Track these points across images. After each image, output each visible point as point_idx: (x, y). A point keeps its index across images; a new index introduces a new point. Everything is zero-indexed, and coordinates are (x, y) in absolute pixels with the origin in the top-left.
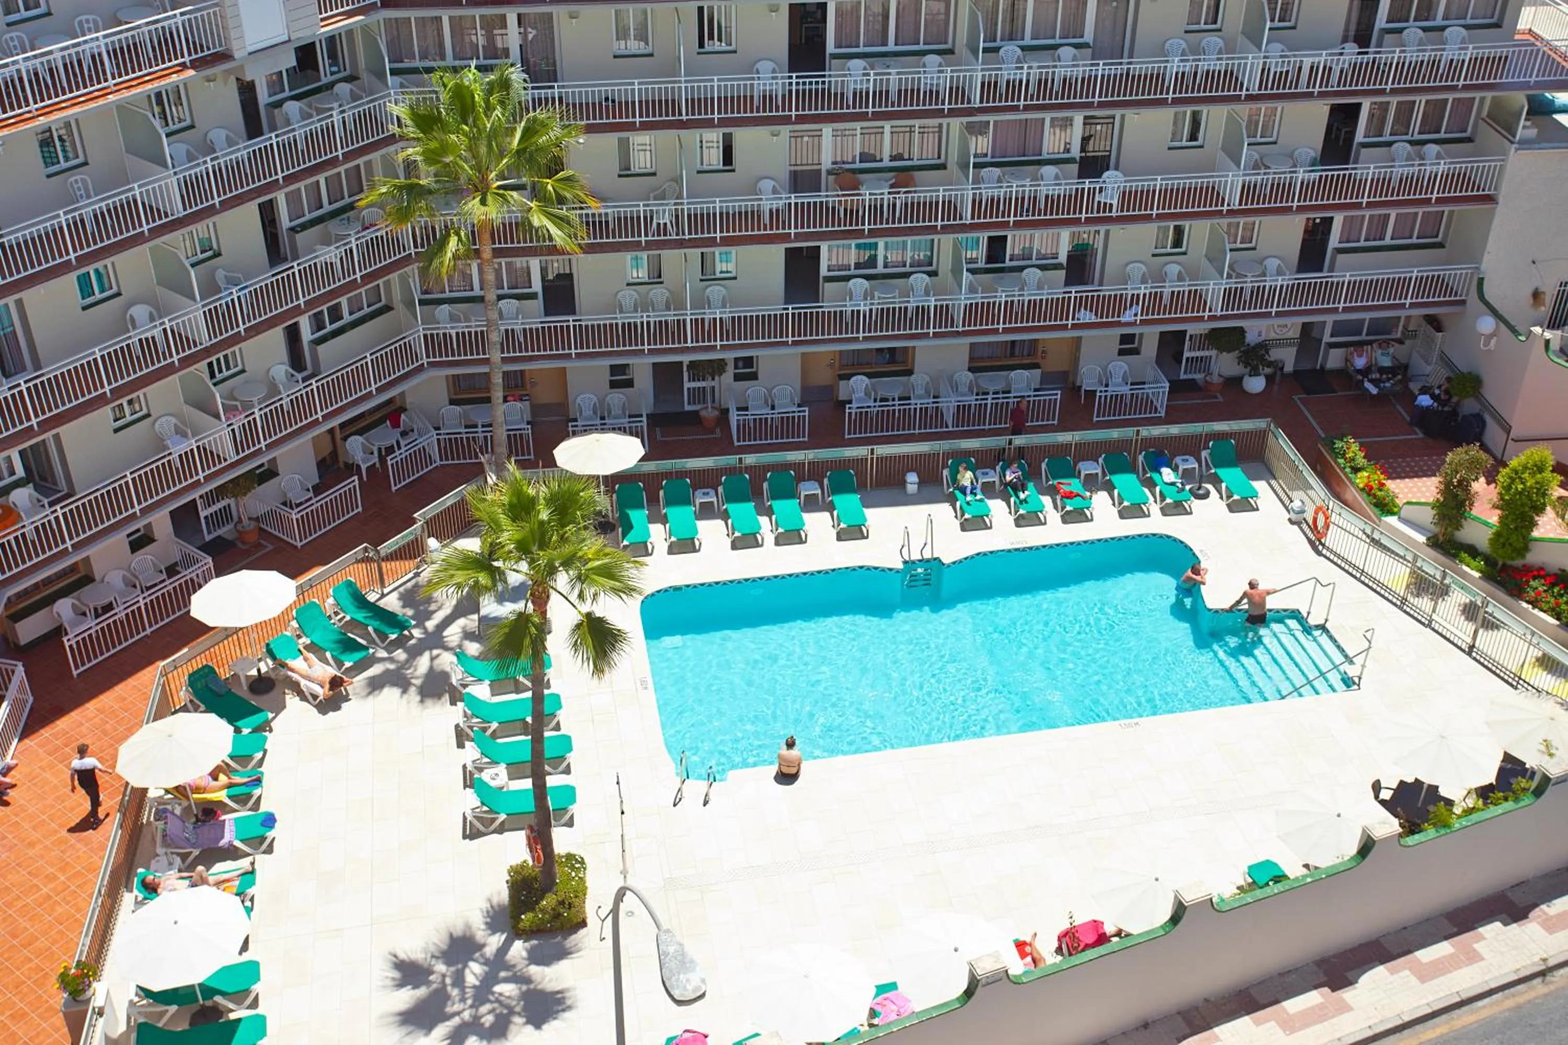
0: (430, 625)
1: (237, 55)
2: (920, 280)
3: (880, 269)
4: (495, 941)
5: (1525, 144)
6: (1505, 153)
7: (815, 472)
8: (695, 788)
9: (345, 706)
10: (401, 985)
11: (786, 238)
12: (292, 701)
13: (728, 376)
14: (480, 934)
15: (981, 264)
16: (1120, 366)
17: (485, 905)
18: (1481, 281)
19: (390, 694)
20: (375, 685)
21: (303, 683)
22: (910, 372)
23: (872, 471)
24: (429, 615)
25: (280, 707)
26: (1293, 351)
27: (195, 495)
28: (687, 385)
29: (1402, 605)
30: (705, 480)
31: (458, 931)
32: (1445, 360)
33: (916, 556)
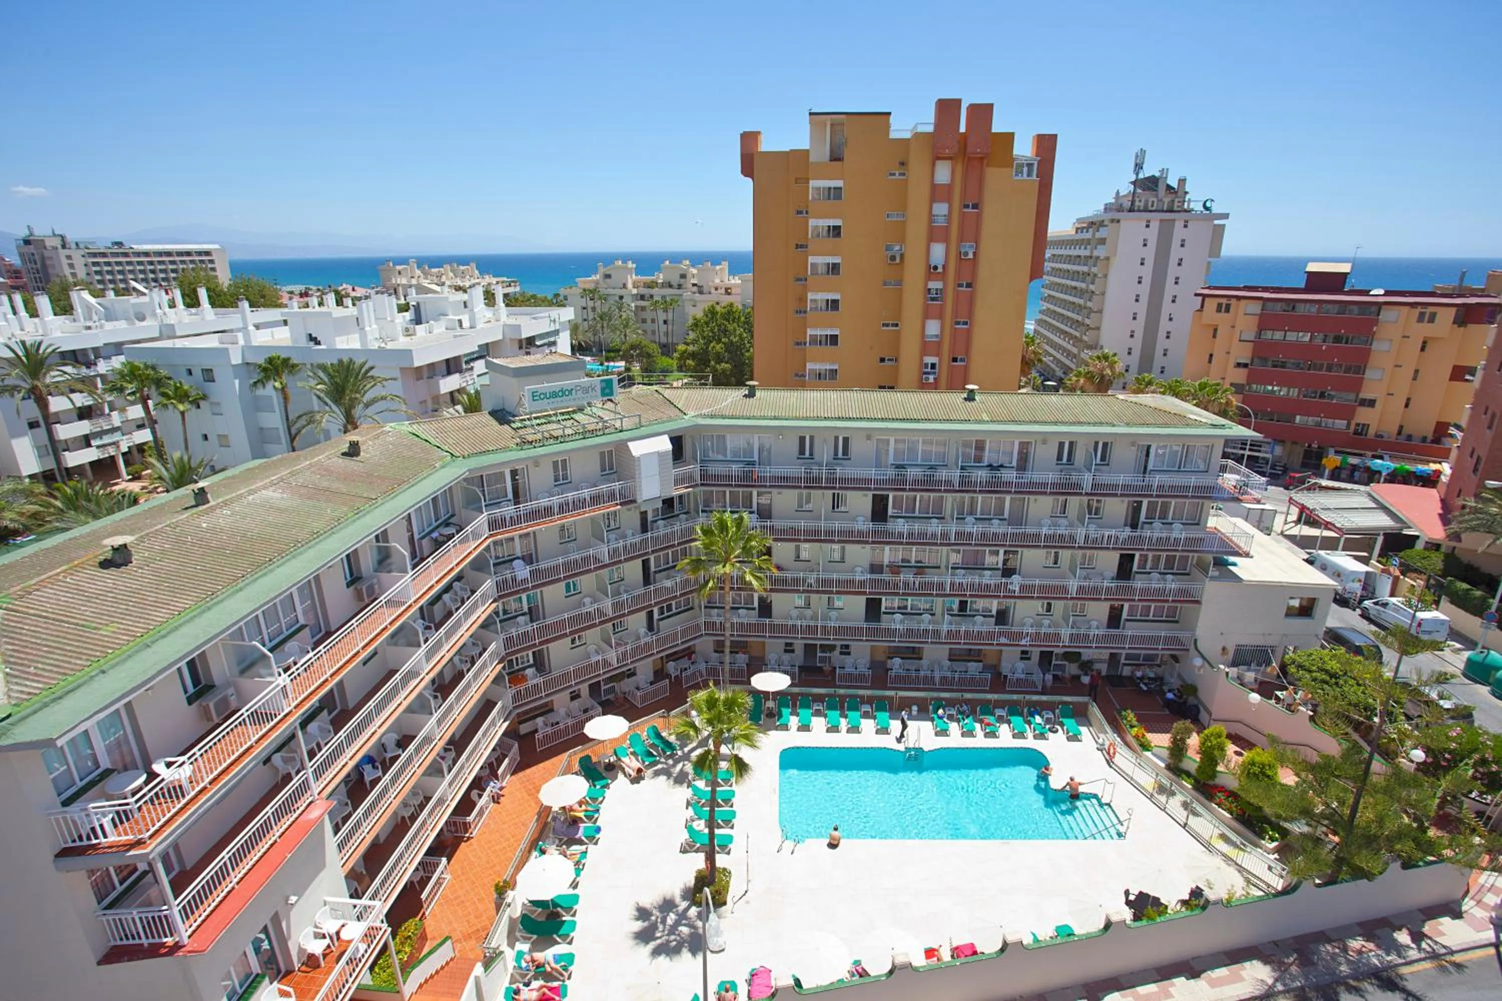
0: (686, 750)
1: (639, 501)
2: (927, 617)
3: (909, 610)
4: (684, 905)
5: (1213, 578)
6: (1204, 581)
7: (870, 701)
8: (789, 844)
9: (642, 782)
10: (637, 919)
11: (864, 593)
12: (621, 776)
13: (837, 652)
14: (678, 900)
15: (956, 612)
16: (1021, 665)
17: (682, 886)
18: (1196, 641)
19: (663, 778)
20: (657, 774)
21: (627, 769)
22: (921, 659)
23: (896, 702)
24: (686, 746)
25: (614, 778)
26: (1106, 665)
27: (601, 678)
28: (819, 654)
29: (1151, 797)
30: (819, 699)
31: (668, 897)
32: (1180, 676)
33: (911, 746)
